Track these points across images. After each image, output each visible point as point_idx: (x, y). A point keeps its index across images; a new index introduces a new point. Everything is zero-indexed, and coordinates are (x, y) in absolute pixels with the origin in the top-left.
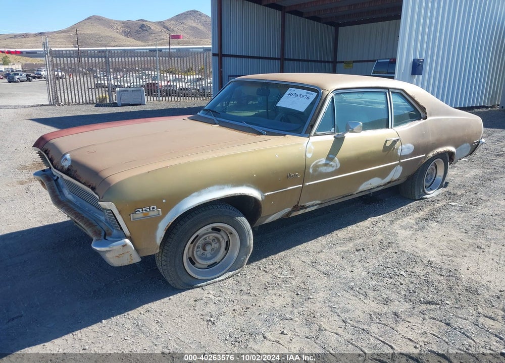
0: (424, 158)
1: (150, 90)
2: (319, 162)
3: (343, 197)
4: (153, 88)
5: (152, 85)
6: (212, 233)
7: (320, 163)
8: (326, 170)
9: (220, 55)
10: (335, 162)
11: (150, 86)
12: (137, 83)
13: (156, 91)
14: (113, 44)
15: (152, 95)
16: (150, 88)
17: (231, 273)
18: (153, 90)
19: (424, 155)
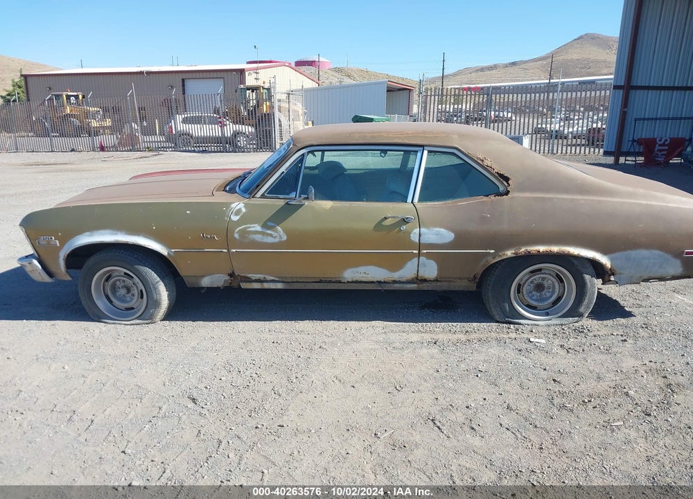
0: (494, 256)
1: (591, 138)
2: (250, 227)
3: (320, 282)
4: (596, 134)
5: (596, 132)
6: (123, 276)
7: (250, 229)
8: (262, 239)
9: (627, 87)
10: (277, 232)
11: (592, 132)
12: (582, 128)
13: (600, 140)
14: (605, 71)
15: (593, 144)
16: (591, 135)
17: (138, 321)
18: (596, 138)
19: (492, 251)
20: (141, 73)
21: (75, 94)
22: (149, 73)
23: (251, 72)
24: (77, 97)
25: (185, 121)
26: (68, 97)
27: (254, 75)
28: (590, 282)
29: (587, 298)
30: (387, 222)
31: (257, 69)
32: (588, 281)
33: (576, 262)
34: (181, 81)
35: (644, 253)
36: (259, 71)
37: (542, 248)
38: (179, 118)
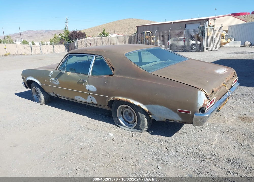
7: (53, 80)
8: (55, 83)
10: (57, 81)
19: (107, 97)
20: (171, 23)
21: (149, 31)
22: (174, 23)
23: (212, 19)
24: (149, 32)
25: (174, 40)
26: (147, 33)
27: (213, 21)
28: (141, 116)
29: (141, 123)
30: (80, 82)
31: (215, 18)
32: (140, 115)
33: (134, 106)
34: (185, 25)
35: (159, 107)
36: (216, 19)
37: (121, 98)
38: (172, 39)
